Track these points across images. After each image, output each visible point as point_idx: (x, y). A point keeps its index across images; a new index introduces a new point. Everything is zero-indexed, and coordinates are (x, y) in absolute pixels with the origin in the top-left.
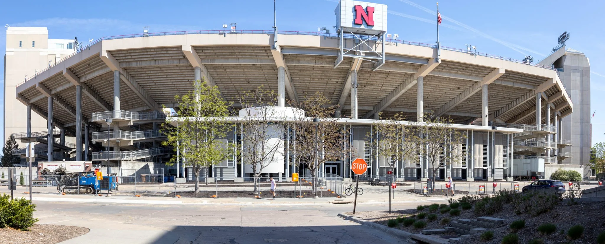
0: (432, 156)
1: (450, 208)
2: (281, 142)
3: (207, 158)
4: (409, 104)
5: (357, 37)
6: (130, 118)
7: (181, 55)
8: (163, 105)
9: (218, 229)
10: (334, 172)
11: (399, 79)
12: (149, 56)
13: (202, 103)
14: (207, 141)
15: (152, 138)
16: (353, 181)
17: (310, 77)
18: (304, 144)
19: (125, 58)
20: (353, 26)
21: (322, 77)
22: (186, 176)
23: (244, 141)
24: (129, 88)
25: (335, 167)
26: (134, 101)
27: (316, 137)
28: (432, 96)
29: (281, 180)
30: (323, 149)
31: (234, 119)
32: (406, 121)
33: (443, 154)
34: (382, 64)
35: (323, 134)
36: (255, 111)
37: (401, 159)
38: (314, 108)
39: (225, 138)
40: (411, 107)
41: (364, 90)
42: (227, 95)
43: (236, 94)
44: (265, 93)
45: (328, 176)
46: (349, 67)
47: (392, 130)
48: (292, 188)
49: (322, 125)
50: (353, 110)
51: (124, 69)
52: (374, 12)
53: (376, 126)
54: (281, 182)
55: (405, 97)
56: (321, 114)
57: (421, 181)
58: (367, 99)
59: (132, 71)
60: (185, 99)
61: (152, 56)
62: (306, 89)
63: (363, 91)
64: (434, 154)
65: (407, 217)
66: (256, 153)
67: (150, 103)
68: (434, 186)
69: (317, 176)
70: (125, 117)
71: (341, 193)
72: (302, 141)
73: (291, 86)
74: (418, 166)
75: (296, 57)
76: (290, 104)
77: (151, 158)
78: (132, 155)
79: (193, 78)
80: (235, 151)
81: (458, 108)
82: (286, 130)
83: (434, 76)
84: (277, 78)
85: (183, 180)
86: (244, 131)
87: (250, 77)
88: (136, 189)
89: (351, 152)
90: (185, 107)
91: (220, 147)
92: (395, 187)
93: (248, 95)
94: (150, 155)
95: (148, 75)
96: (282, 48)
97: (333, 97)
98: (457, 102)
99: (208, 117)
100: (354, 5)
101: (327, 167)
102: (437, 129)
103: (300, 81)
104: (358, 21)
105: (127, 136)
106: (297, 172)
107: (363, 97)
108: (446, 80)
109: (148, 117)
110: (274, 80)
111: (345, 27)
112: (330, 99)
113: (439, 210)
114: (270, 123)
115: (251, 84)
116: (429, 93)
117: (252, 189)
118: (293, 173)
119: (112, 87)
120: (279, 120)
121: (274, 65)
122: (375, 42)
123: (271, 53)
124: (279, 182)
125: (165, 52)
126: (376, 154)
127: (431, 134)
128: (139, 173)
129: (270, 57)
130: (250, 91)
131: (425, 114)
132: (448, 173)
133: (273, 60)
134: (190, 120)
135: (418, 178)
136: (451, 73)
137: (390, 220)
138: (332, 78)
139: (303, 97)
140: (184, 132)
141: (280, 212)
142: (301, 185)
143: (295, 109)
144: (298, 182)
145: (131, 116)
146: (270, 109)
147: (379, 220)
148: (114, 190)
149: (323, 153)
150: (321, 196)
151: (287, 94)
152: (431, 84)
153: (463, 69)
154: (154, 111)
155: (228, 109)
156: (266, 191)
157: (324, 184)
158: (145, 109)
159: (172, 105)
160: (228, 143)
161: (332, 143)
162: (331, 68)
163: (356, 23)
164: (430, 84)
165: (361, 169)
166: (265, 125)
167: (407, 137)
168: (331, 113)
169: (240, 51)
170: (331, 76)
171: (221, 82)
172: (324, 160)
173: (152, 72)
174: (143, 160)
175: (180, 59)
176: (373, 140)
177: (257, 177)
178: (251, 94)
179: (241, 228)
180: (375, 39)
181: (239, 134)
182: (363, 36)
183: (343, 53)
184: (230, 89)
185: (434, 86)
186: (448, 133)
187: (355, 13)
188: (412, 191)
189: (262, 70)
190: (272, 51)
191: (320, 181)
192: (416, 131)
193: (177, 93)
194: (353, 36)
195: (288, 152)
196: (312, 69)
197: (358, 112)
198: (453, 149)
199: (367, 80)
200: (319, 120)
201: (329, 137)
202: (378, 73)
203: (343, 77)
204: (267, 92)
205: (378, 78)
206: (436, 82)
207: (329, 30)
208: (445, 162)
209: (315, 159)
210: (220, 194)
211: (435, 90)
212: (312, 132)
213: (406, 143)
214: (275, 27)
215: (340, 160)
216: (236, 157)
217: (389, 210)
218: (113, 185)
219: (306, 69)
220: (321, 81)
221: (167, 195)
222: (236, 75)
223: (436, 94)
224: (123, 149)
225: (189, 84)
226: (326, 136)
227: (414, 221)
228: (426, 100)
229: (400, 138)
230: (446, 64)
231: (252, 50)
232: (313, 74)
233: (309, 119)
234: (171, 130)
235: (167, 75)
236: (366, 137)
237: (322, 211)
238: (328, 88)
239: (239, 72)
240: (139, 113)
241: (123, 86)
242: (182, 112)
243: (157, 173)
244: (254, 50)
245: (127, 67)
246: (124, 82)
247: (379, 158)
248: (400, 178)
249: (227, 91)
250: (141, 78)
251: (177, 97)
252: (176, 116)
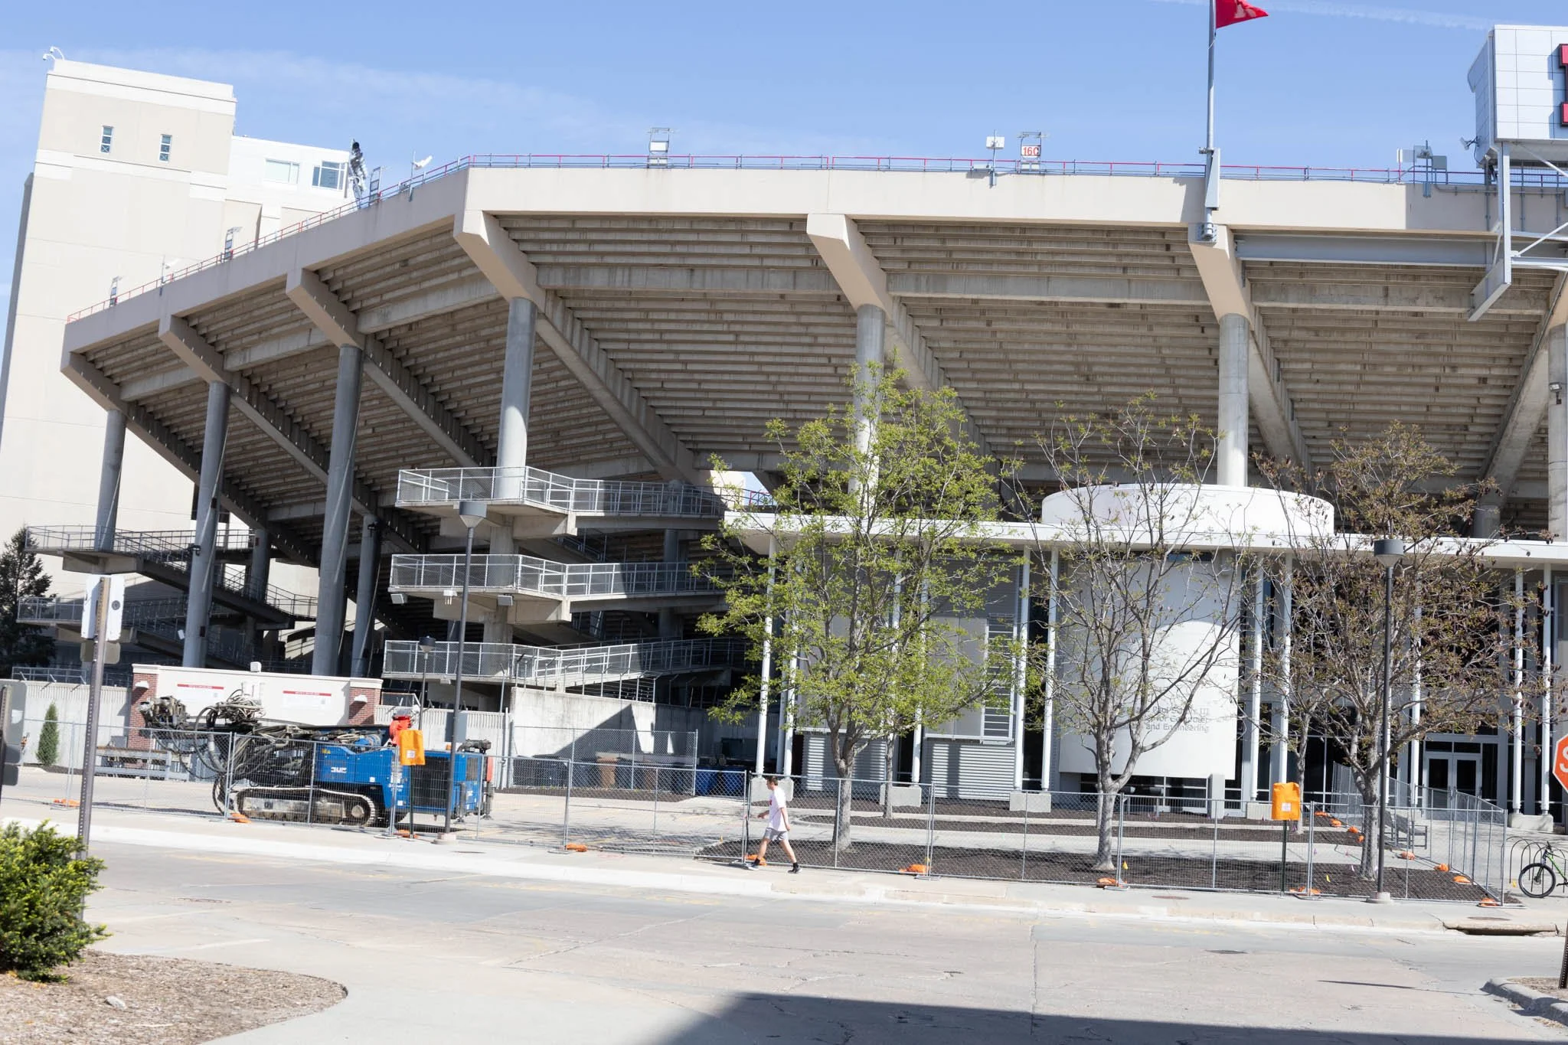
2: (1225, 641)
3: (893, 696)
6: (566, 505)
7: (801, 252)
8: (713, 456)
9: (931, 1019)
10: (1466, 783)
12: (667, 249)
13: (884, 460)
14: (896, 624)
15: (656, 598)
16: (1556, 832)
17: (1359, 358)
18: (1330, 651)
19: (561, 248)
20: (1553, 134)
21: (1416, 360)
22: (794, 772)
23: (1061, 631)
24: (572, 376)
25: (1473, 763)
26: (587, 435)
27: (1385, 624)
29: (1219, 810)
30: (1419, 676)
31: (1020, 531)
35: (1418, 612)
36: (1116, 504)
38: (1379, 492)
39: (978, 613)
42: (994, 431)
43: (1034, 428)
44: (1162, 424)
45: (1439, 801)
46: (1538, 312)
48: (1268, 851)
49: (1415, 569)
50: (1559, 503)
51: (557, 295)
54: (1221, 821)
56: (1412, 519)
59: (590, 304)
60: (809, 439)
61: (679, 249)
62: (1342, 412)
66: (1112, 684)
67: (658, 447)
69: (1387, 801)
70: (543, 500)
71: (1496, 885)
72: (1319, 640)
73: (1276, 400)
75: (1301, 275)
76: (1270, 475)
77: (645, 683)
78: (565, 663)
79: (847, 351)
80: (1018, 672)
82: (1251, 587)
84: (1216, 362)
86: (1062, 585)
87: (1096, 354)
88: (571, 815)
89: (1548, 696)
90: (811, 473)
91: (954, 651)
93: (1086, 434)
94: (642, 669)
95: (657, 326)
96: (1238, 235)
97: (1464, 447)
99: (908, 521)
100: (1555, 46)
101: (1431, 761)
103: (1315, 377)
105: (548, 579)
106: (1292, 777)
109: (646, 507)
110: (1201, 373)
111: (1517, 142)
112: (1452, 455)
114: (1181, 554)
115: (1099, 385)
117: (1087, 845)
118: (1277, 779)
119: (496, 365)
120: (1220, 542)
121: (1203, 307)
123: (1191, 256)
124: (1213, 821)
125: (737, 238)
128: (588, 745)
129: (1186, 274)
130: (1093, 416)
133: (1198, 286)
134: (827, 529)
138: (1459, 361)
139: (1329, 447)
140: (800, 580)
141: (1213, 955)
142: (1312, 837)
143: (1290, 497)
144: (1297, 822)
145: (572, 496)
146: (1181, 495)
148: (472, 817)
149: (1418, 695)
150: (1402, 895)
151: (1255, 431)
154: (674, 483)
155: (997, 488)
156: (1151, 859)
157: (1419, 840)
158: (633, 469)
159: (753, 459)
160: (991, 635)
161: (1458, 651)
162: (1456, 317)
166: (1156, 561)
168: (1456, 516)
169: (1054, 247)
170: (1457, 356)
171: (969, 375)
172: (1420, 728)
173: (673, 316)
174: (611, 690)
175: (796, 271)
177: (1113, 794)
178: (1099, 426)
181: (1040, 600)
183: (1509, 253)
184: (1010, 405)
187: (1560, 76)
189: (1150, 328)
190: (1197, 250)
191: (1402, 824)
193: (777, 410)
194: (1554, 179)
195: (1257, 687)
196: (1370, 325)
200: (1402, 545)
201: (1448, 623)
203: (1511, 359)
204: (1169, 424)
207: (1444, 158)
209: (1378, 723)
210: (944, 862)
212: (1366, 600)
214: (1211, 148)
215: (1495, 732)
216: (1022, 700)
218: (470, 793)
219: (1346, 324)
220: (1410, 375)
221: (708, 851)
222: (1037, 347)
224: (525, 637)
225: (830, 375)
226: (1432, 620)
231: (1107, 244)
232: (1374, 347)
233: (1353, 544)
234: (743, 568)
235: (737, 334)
237: (1407, 963)
238: (1442, 406)
239: (1046, 333)
240: (607, 487)
241: (545, 365)
242: (795, 493)
243: (670, 750)
244: (1115, 245)
245: (571, 285)
246: (550, 349)
249: (994, 413)
250: (625, 336)
251: (776, 426)
252: (768, 510)
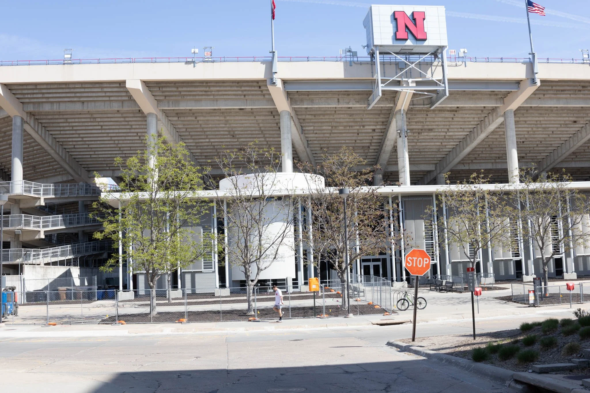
0: (538, 238)
1: (579, 325)
2: (288, 228)
3: (169, 257)
4: (493, 155)
5: (401, 58)
6: (39, 194)
7: (124, 94)
8: (95, 172)
9: (190, 375)
10: (377, 273)
11: (474, 118)
12: (73, 95)
13: (160, 170)
14: (168, 231)
15: (77, 227)
16: (408, 287)
17: (330, 124)
18: (326, 230)
19: (32, 96)
20: (393, 43)
21: (351, 124)
22: (134, 289)
23: (229, 229)
24: (39, 145)
25: (379, 265)
26: (47, 167)
27: (345, 218)
28: (531, 139)
29: (291, 289)
30: (358, 236)
31: (212, 194)
32: (491, 183)
33: (557, 233)
34: (445, 97)
35: (356, 213)
36: (246, 181)
37: (487, 246)
38: (340, 172)
39: (198, 225)
40: (497, 161)
41: (418, 140)
42: (200, 157)
43: (215, 155)
44: (261, 152)
45: (368, 280)
46: (391, 105)
47: (467, 199)
48: (309, 303)
49: (354, 198)
50: (402, 172)
51: (31, 114)
52: (424, 19)
53: (441, 195)
54: (291, 294)
55: (486, 145)
56: (352, 181)
57: (522, 281)
58: (423, 153)
59: (45, 117)
60: (131, 164)
61: (78, 95)
62: (325, 144)
63: (416, 141)
64: (542, 234)
65: (504, 342)
66: (249, 248)
67: (74, 171)
68: (545, 289)
69: (350, 281)
70: (30, 193)
71: (389, 308)
72: (322, 226)
73: (302, 140)
74: (516, 256)
75: (308, 95)
76: (301, 168)
77: (75, 259)
78: (43, 254)
79: (144, 130)
80: (214, 245)
81: (577, 154)
82: (296, 208)
83: (531, 107)
84: (279, 128)
85: (130, 295)
86: (228, 212)
87: (236, 127)
88: (49, 312)
89: (403, 240)
90: (133, 176)
91: (190, 239)
92: (481, 294)
93: (234, 157)
94: (73, 254)
95: (71, 124)
96: (285, 82)
97: (369, 154)
98: (574, 145)
99: (170, 192)
100: (393, 12)
101: (364, 266)
102: (545, 192)
103: (315, 132)
104: (402, 34)
105: (34, 223)
106: (316, 275)
107: (418, 150)
108: (552, 110)
109: (71, 193)
110: (274, 132)
111: (381, 46)
112: (365, 157)
113: (559, 329)
114: (270, 198)
115: (238, 138)
116: (524, 135)
117: (244, 306)
118: (310, 277)
119: (9, 142)
120: (284, 193)
121: (274, 108)
122: (431, 64)
123: (268, 90)
124: (288, 294)
125: (100, 90)
126: (444, 241)
127: (534, 201)
128: (54, 285)
129: (267, 97)
130: (236, 150)
131: (521, 170)
132: (569, 265)
133: (271, 101)
134: (140, 197)
135: (518, 277)
136: (559, 99)
137: (475, 350)
138: (365, 124)
139: (321, 156)
140: (131, 217)
141: (291, 342)
142: (324, 296)
143: (308, 175)
144: (318, 292)
145: (42, 190)
146: (269, 177)
147: (457, 349)
148: (11, 316)
149: (358, 243)
150: (357, 314)
151: (295, 152)
152: (528, 121)
153: (580, 91)
154: (81, 183)
155: (202, 178)
156: (267, 309)
157: (362, 294)
158: (65, 179)
159: (110, 173)
160: (204, 232)
161: (371, 226)
162: (363, 108)
163: (398, 37)
164: (525, 121)
165: (420, 266)
166: (262, 202)
167: (494, 210)
168: (366, 179)
169: (218, 89)
170: (364, 122)
171: (189, 137)
172: (359, 255)
173: (77, 120)
174: (62, 263)
175: (123, 101)
176: (437, 219)
177: (252, 287)
178: (238, 154)
179: (228, 372)
180: (430, 59)
181: (220, 218)
182: (411, 56)
183: (380, 85)
184: (205, 147)
185: (533, 122)
186: (564, 198)
187: (394, 22)
188: (509, 299)
189: (255, 117)
190: (270, 88)
191: (355, 289)
192: (509, 198)
193: (119, 154)
194: (394, 58)
195: (301, 244)
196: (333, 112)
197: (410, 175)
198: (574, 224)
199: (422, 124)
200: (348, 190)
201: (366, 217)
202: (440, 110)
203: (383, 122)
204: (263, 151)
205: (440, 119)
206: (536, 117)
207: (356, 52)
208: (562, 246)
209: (344, 254)
210: (192, 317)
211: (535, 129)
212: (338, 211)
213: (492, 220)
214: (274, 51)
215: (385, 254)
216: (216, 256)
217: (472, 333)
218: (9, 307)
219: (325, 112)
220: (348, 130)
221: (103, 321)
222: (214, 126)
223: (536, 136)
224: (26, 245)
225: (138, 140)
226: (361, 216)
227: (518, 349)
228: (521, 147)
229: (482, 212)
230: (549, 86)
231: (237, 87)
232: (335, 120)
233: (331, 191)
234: (109, 214)
235: (102, 126)
236: (427, 213)
237: (360, 338)
238: (360, 140)
239: (217, 120)
240: (55, 186)
241: (28, 141)
242: (127, 184)
243: (86, 284)
244: (241, 87)
245: (36, 110)
246: (30, 135)
247: (450, 246)
248: (487, 277)
249: (199, 151)
250: (58, 129)
251: (118, 160)
252: (117, 191)
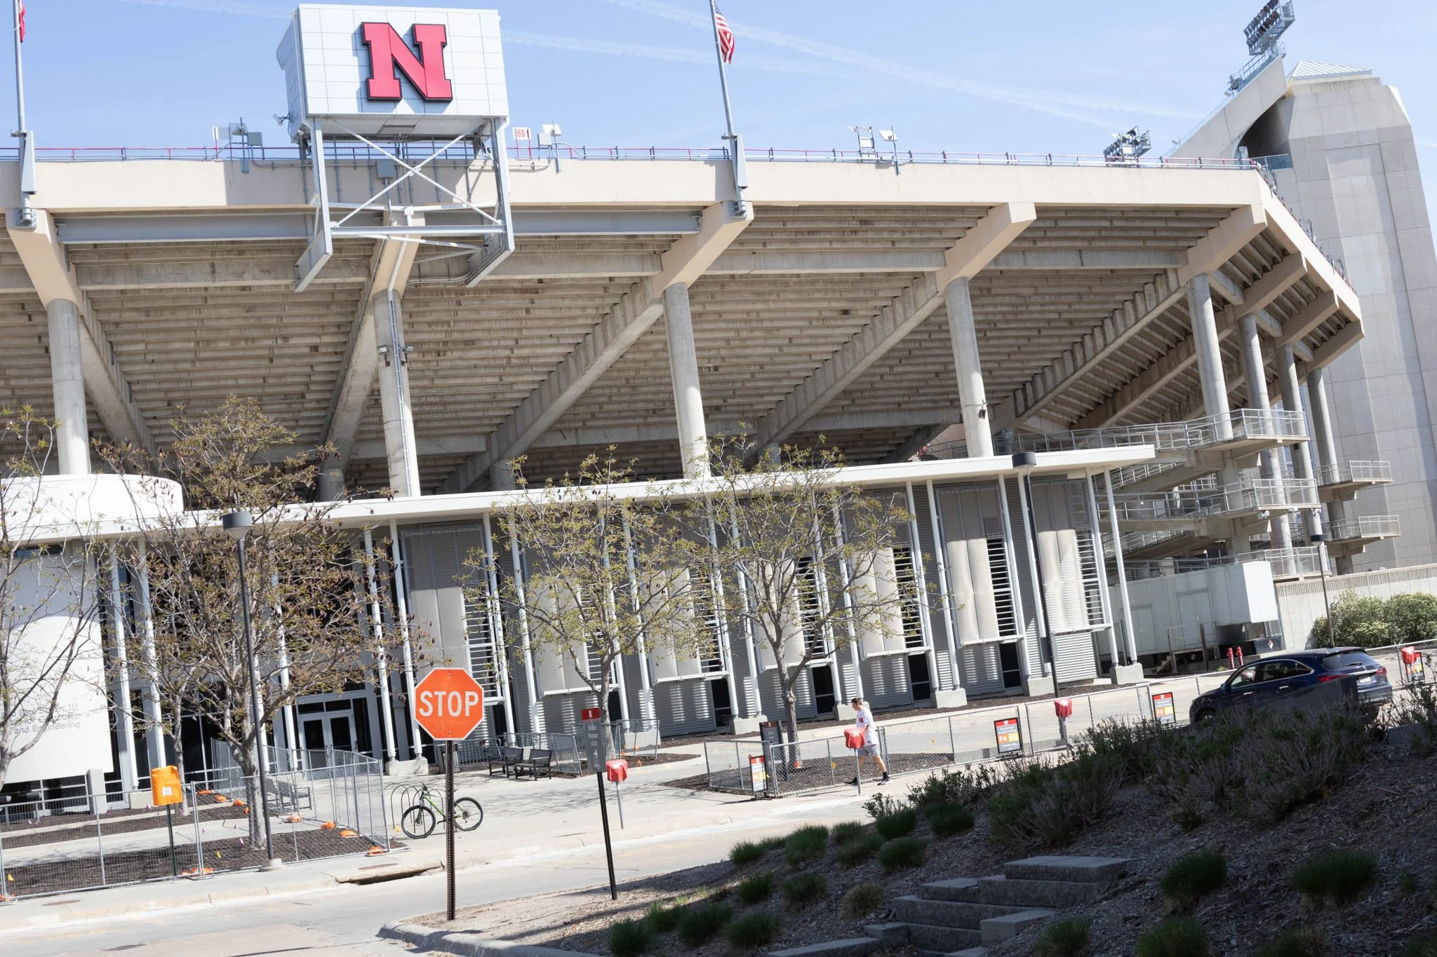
0: (766, 617)
1: (880, 837)
2: (84, 633)
4: (639, 406)
5: (382, 150)
10: (341, 740)
11: (584, 308)
16: (431, 773)
17: (192, 335)
18: (192, 630)
20: (361, 108)
21: (249, 333)
25: (346, 719)
27: (242, 596)
28: (735, 360)
29: (102, 805)
30: (283, 643)
32: (638, 480)
33: (815, 601)
34: (506, 254)
35: (275, 579)
37: (636, 649)
38: (223, 466)
40: (650, 420)
41: (436, 371)
45: (318, 762)
46: (361, 279)
47: (576, 527)
48: (155, 839)
49: (266, 538)
50: (397, 460)
52: (444, 45)
53: (505, 518)
54: (102, 816)
55: (618, 378)
56: (257, 490)
57: (732, 733)
58: (452, 407)
62: (179, 390)
63: (431, 374)
64: (775, 607)
65: (691, 900)
68: (792, 749)
69: (267, 768)
71: (380, 833)
72: (180, 620)
73: (112, 383)
74: (712, 670)
75: (127, 256)
76: (112, 460)
81: (854, 395)
82: (104, 575)
83: (733, 276)
84: (47, 349)
92: (625, 777)
96: (58, 219)
97: (304, 414)
98: (845, 373)
100: (359, 24)
101: (306, 723)
102: (777, 497)
103: (150, 357)
104: (384, 84)
106: (171, 760)
107: (437, 399)
108: (787, 284)
110: (32, 362)
111: (327, 117)
112: (292, 423)
113: (830, 852)
114: (27, 550)
116: (718, 349)
118: (156, 765)
120: (67, 533)
121: (28, 294)
122: (465, 166)
123: (10, 243)
124: (95, 818)
126: (519, 641)
127: (749, 523)
129: (7, 261)
131: (713, 441)
132: (849, 681)
133: (21, 272)
135: (721, 723)
136: (803, 253)
137: (617, 927)
138: (290, 331)
139: (168, 426)
142: (196, 816)
143: (134, 479)
144: (180, 805)
146: (22, 489)
147: (570, 931)
149: (284, 661)
150: (293, 859)
151: (94, 417)
152: (724, 312)
153: (856, 232)
156: (36, 867)
157: (303, 802)
161: (317, 612)
162: (283, 289)
163: (374, 94)
164: (720, 314)
165: (458, 713)
167: (649, 550)
168: (299, 483)
170: (287, 326)
172: (289, 693)
176: (498, 582)
180: (462, 151)
182: (410, 145)
183: (328, 224)
185: (740, 316)
186: (825, 509)
187: (363, 53)
188: (699, 784)
190: (16, 236)
191: (284, 790)
192: (685, 518)
194: (366, 151)
195: (125, 676)
196: (200, 302)
197: (420, 467)
198: (854, 578)
199: (446, 328)
200: (249, 516)
201: (303, 588)
202: (492, 290)
203: (339, 326)
205: (495, 314)
206: (746, 301)
207: (258, 135)
208: (828, 635)
209: (248, 695)
211: (744, 334)
212: (223, 574)
213: (645, 577)
214: (24, 130)
215: (362, 686)
217: (607, 883)
219: (177, 302)
220: (243, 349)
223: (749, 351)
226: (287, 586)
227: (726, 915)
228: (710, 383)
229: (615, 558)
230: (776, 220)
232: (206, 323)
233: (202, 520)
236: (469, 570)
237: (304, 924)
238: (279, 376)
247: (538, 654)
248: (641, 730)
